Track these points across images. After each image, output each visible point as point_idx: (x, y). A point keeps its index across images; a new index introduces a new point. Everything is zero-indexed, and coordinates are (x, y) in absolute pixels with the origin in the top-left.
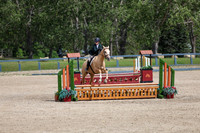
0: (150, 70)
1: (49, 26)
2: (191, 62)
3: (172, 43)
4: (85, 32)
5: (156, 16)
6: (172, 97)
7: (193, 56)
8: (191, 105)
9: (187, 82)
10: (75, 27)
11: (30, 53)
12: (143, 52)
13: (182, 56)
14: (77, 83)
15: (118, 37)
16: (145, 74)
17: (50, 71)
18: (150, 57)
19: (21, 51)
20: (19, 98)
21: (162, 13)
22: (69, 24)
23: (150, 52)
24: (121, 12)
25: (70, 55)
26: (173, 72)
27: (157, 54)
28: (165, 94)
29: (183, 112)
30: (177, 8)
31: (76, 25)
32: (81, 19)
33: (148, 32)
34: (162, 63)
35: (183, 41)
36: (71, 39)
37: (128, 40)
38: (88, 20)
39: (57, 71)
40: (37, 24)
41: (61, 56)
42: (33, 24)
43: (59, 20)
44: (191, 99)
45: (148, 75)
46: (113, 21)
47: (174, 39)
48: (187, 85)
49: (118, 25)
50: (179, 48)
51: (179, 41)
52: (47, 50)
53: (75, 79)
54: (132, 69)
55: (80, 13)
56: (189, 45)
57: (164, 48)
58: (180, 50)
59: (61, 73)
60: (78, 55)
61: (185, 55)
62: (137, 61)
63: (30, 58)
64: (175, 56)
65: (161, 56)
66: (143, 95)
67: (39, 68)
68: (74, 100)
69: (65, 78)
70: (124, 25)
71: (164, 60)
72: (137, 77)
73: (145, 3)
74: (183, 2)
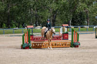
0: (67, 34)
1: (18, 13)
2: (87, 30)
3: (78, 21)
4: (36, 15)
5: (70, 8)
6: (78, 47)
7: (88, 27)
8: (87, 50)
9: (85, 39)
10: (31, 13)
11: (9, 26)
12: (64, 25)
13: (83, 27)
14: (32, 40)
15: (52, 18)
16: (65, 36)
17: (19, 34)
18: (67, 27)
19: (4, 24)
20: (4, 47)
21: (73, 6)
22: (28, 12)
23: (67, 25)
24: (53, 6)
25: (28, 27)
26: (78, 35)
27: (71, 26)
28: (74, 45)
29: (83, 54)
30: (80, 4)
31: (32, 12)
32: (34, 9)
33: (66, 15)
34: (73, 30)
35: (83, 20)
36: (29, 19)
37: (57, 19)
38: (37, 9)
39: (22, 34)
40: (12, 12)
41: (24, 27)
42: (10, 12)
43: (23, 10)
44: (87, 48)
45: (66, 36)
46: (50, 10)
47: (79, 19)
48: (85, 41)
49: (52, 12)
50: (81, 23)
51: (81, 20)
52: (17, 24)
53: (31, 38)
54: (58, 33)
55: (33, 6)
56: (86, 22)
57: (74, 23)
58: (82, 24)
59: (24, 35)
60: (32, 26)
61: (84, 26)
62: (61, 29)
63: (9, 28)
64: (79, 27)
65: (73, 27)
66: (64, 46)
67: (13, 33)
68: (30, 48)
69: (26, 38)
70: (55, 12)
71: (74, 29)
72: (61, 37)
73: (65, 1)
74: (83, 1)
